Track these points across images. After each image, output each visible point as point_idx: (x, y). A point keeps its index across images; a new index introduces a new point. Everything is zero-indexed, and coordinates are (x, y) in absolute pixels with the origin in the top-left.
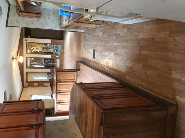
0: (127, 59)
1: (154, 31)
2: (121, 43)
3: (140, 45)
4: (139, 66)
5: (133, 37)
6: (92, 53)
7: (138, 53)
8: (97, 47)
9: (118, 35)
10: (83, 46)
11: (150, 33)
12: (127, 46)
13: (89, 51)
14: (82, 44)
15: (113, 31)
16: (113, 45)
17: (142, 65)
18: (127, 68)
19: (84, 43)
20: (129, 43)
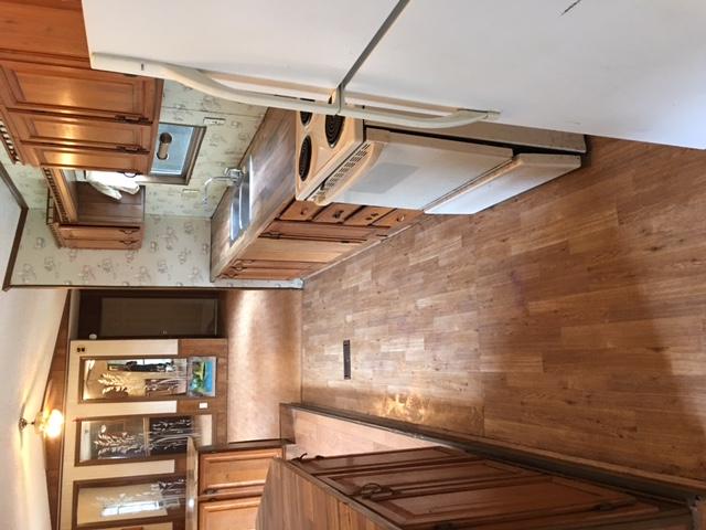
0: (477, 346)
1: (561, 220)
2: (446, 291)
3: (517, 283)
4: (532, 364)
5: (486, 260)
6: (337, 358)
7: (516, 312)
8: (356, 331)
9: (430, 267)
10: (303, 342)
11: (550, 230)
12: (470, 297)
13: (326, 353)
14: (299, 334)
15: (410, 255)
16: (416, 307)
17: (540, 359)
18: (485, 382)
19: (306, 327)
20: (474, 285)
